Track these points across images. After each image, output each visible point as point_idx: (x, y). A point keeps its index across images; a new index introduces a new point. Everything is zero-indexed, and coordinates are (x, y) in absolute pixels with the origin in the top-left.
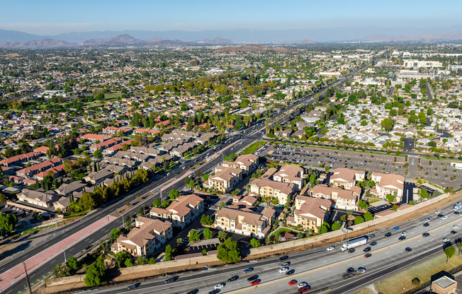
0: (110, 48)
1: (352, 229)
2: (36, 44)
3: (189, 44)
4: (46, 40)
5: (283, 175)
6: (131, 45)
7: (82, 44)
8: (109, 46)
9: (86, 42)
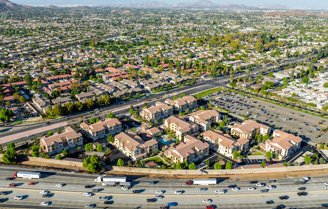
0: (193, 9)
1: (207, 173)
2: (147, 5)
3: (250, 8)
4: (153, 2)
5: (197, 117)
6: (207, 7)
7: (176, 6)
8: (192, 8)
9: (179, 4)
